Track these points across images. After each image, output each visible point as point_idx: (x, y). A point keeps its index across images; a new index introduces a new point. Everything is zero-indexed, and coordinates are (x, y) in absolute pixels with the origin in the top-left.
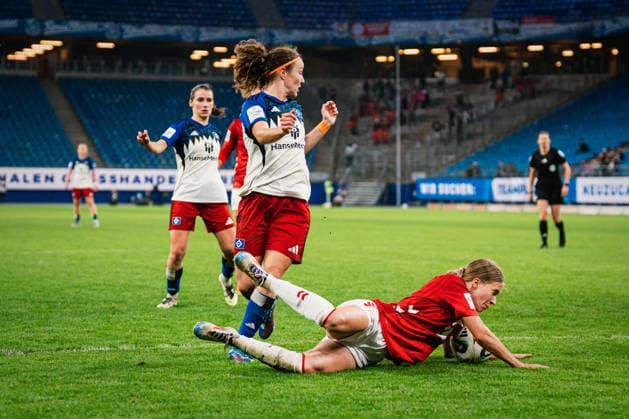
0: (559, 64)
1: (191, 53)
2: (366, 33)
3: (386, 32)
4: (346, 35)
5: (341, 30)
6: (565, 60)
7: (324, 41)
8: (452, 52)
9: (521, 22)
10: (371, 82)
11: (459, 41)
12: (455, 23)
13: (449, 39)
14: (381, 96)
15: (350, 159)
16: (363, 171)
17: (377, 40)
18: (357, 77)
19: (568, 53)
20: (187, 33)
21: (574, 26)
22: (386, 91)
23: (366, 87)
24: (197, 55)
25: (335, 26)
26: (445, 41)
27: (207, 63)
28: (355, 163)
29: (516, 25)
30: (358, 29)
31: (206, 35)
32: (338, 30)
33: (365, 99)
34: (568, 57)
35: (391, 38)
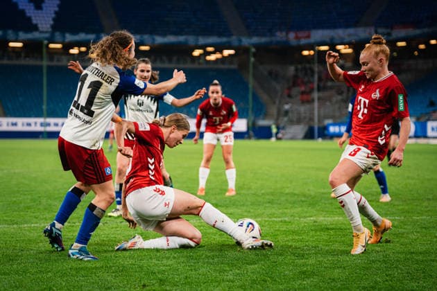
0: (416, 53)
1: (193, 51)
2: (297, 38)
3: (308, 37)
4: (284, 39)
5: (281, 36)
6: (420, 51)
7: (271, 42)
8: (349, 48)
9: (392, 28)
10: (299, 67)
11: (353, 41)
12: (351, 31)
13: (347, 39)
14: (306, 74)
15: (287, 113)
16: (295, 119)
17: (303, 42)
18: (291, 63)
19: (422, 46)
20: (191, 40)
21: (426, 30)
22: (309, 71)
23: (296, 70)
24: (197, 53)
25: (278, 34)
26: (345, 41)
27: (202, 57)
28: (290, 114)
29: (389, 31)
30: (292, 35)
31: (202, 41)
32: (280, 36)
33: (296, 76)
34: (422, 49)
35: (312, 40)
